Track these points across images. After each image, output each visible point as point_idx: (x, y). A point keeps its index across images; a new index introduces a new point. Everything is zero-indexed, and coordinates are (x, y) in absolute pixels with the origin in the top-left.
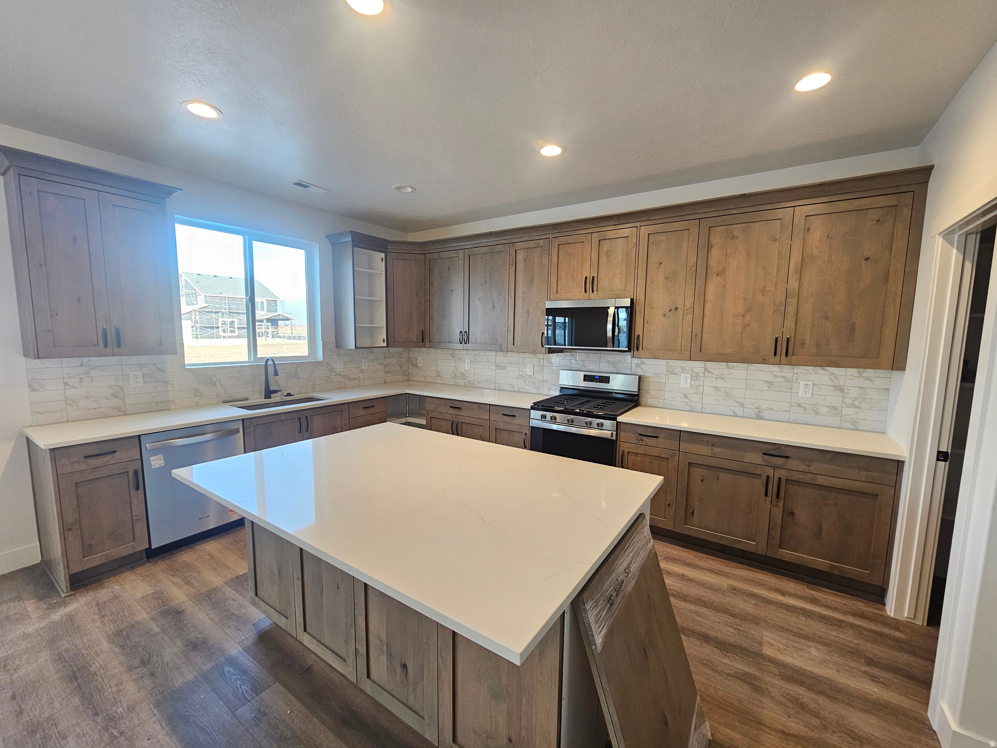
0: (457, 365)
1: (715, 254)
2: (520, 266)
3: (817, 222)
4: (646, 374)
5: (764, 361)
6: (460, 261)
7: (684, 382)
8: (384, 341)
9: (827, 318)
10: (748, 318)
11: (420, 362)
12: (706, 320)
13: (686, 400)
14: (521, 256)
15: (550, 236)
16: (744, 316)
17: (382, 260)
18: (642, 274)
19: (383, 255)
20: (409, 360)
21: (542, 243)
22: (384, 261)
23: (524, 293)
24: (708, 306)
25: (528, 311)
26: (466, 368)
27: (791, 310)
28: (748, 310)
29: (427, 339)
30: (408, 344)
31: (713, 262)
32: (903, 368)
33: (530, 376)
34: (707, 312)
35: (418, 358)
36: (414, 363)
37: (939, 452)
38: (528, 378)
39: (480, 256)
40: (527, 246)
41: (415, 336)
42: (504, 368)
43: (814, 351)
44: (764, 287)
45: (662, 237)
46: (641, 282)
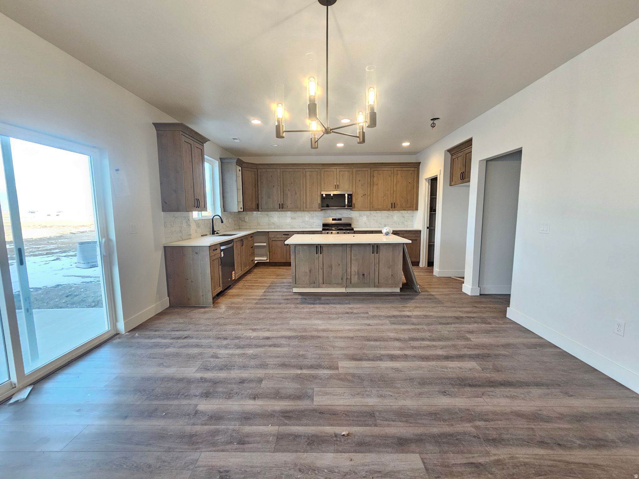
0: (270, 219)
1: (375, 179)
2: (308, 178)
3: (399, 172)
4: (352, 217)
5: (389, 210)
6: (278, 174)
7: (364, 219)
8: (241, 208)
9: (402, 198)
10: (385, 197)
11: (247, 220)
12: (374, 198)
13: (365, 224)
14: (308, 174)
15: (321, 168)
16: (383, 197)
17: (240, 170)
18: (354, 183)
19: (240, 168)
20: (240, 219)
21: (317, 170)
22: (241, 171)
23: (310, 188)
24: (374, 194)
25: (312, 195)
26: (275, 220)
27: (395, 195)
28: (385, 195)
29: (260, 207)
30: (252, 210)
31: (374, 181)
32: (418, 210)
33: (307, 221)
34: (374, 196)
35: (245, 217)
36: (243, 220)
37: (427, 227)
38: (306, 222)
39: (288, 172)
40: (310, 171)
41: (254, 206)
42: (295, 219)
43: (400, 206)
44: (388, 189)
45: (360, 172)
46: (354, 186)
